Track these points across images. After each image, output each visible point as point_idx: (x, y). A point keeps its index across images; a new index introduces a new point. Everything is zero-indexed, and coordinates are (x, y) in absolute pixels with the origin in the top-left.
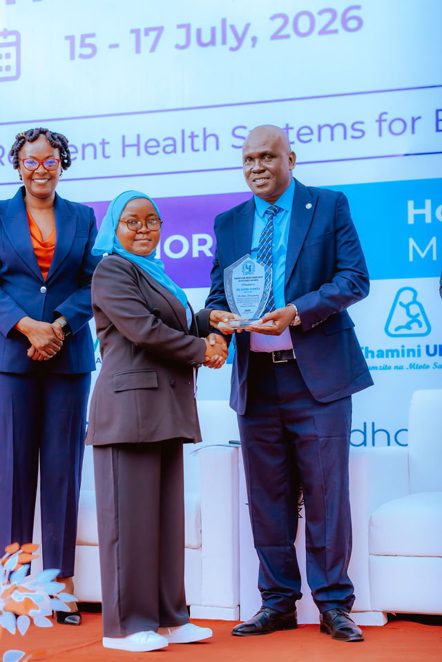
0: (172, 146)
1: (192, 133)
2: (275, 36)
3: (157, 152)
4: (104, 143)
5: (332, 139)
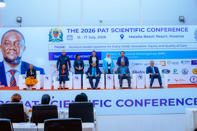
0: (88, 47)
2: (98, 38)
4: (81, 47)
5: (103, 47)
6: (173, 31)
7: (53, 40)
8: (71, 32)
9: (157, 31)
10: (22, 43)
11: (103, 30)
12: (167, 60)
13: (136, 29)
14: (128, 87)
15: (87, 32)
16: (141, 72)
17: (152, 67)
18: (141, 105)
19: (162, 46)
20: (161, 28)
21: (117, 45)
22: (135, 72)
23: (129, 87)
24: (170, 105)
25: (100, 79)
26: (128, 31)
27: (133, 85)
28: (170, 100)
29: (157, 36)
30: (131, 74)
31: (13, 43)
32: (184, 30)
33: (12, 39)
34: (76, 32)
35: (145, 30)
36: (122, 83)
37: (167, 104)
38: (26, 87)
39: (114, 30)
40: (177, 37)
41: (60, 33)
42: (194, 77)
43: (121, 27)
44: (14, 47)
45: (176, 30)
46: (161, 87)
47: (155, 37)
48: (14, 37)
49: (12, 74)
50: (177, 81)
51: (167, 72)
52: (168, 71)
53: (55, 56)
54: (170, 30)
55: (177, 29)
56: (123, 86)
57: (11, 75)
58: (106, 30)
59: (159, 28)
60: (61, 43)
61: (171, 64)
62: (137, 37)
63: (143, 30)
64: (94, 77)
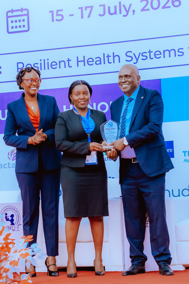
0: (99, 61)
1: (108, 55)
2: (143, 10)
3: (93, 64)
4: (69, 60)
5: (170, 57)
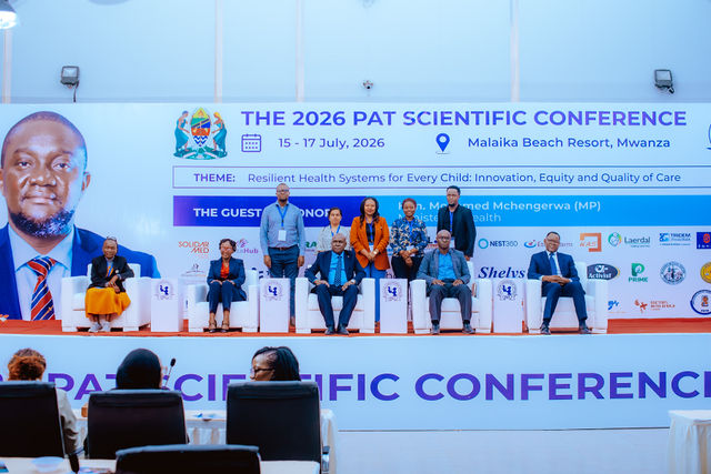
0: (318, 179)
1: (326, 175)
3: (313, 181)
5: (374, 181)
6: (630, 123)
7: (190, 150)
8: (258, 123)
9: (570, 124)
10: (76, 160)
11: (375, 118)
12: (606, 231)
13: (495, 113)
14: (460, 326)
15: (315, 123)
16: (510, 272)
17: (552, 253)
18: (509, 394)
19: (591, 178)
20: (587, 113)
21: (426, 172)
22: (488, 272)
23: (466, 328)
24: (614, 395)
25: (359, 296)
26: (466, 122)
27: (480, 320)
28: (614, 376)
29: (572, 142)
30: (472, 281)
31: (43, 161)
32: (671, 118)
33: (42, 147)
34: (275, 123)
35: (529, 118)
36: (439, 311)
37: (605, 391)
38: (86, 322)
39: (415, 116)
40: (644, 144)
41: (214, 127)
42: (705, 294)
43: (440, 108)
44: (48, 176)
45: (640, 121)
46: (583, 328)
47: (565, 143)
48: (49, 138)
49: (38, 274)
50: (643, 306)
51: (606, 272)
52: (612, 272)
53: (197, 210)
54: (618, 118)
55: (645, 115)
56: (443, 325)
57: (34, 279)
58: (384, 118)
59: (580, 113)
60: (218, 161)
61: (619, 245)
62: (496, 144)
63: (519, 118)
64: (336, 291)
